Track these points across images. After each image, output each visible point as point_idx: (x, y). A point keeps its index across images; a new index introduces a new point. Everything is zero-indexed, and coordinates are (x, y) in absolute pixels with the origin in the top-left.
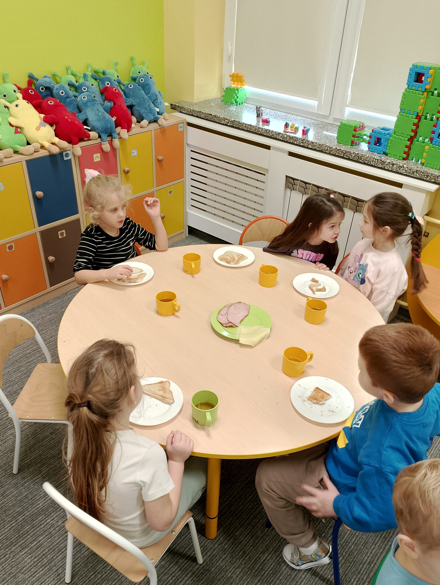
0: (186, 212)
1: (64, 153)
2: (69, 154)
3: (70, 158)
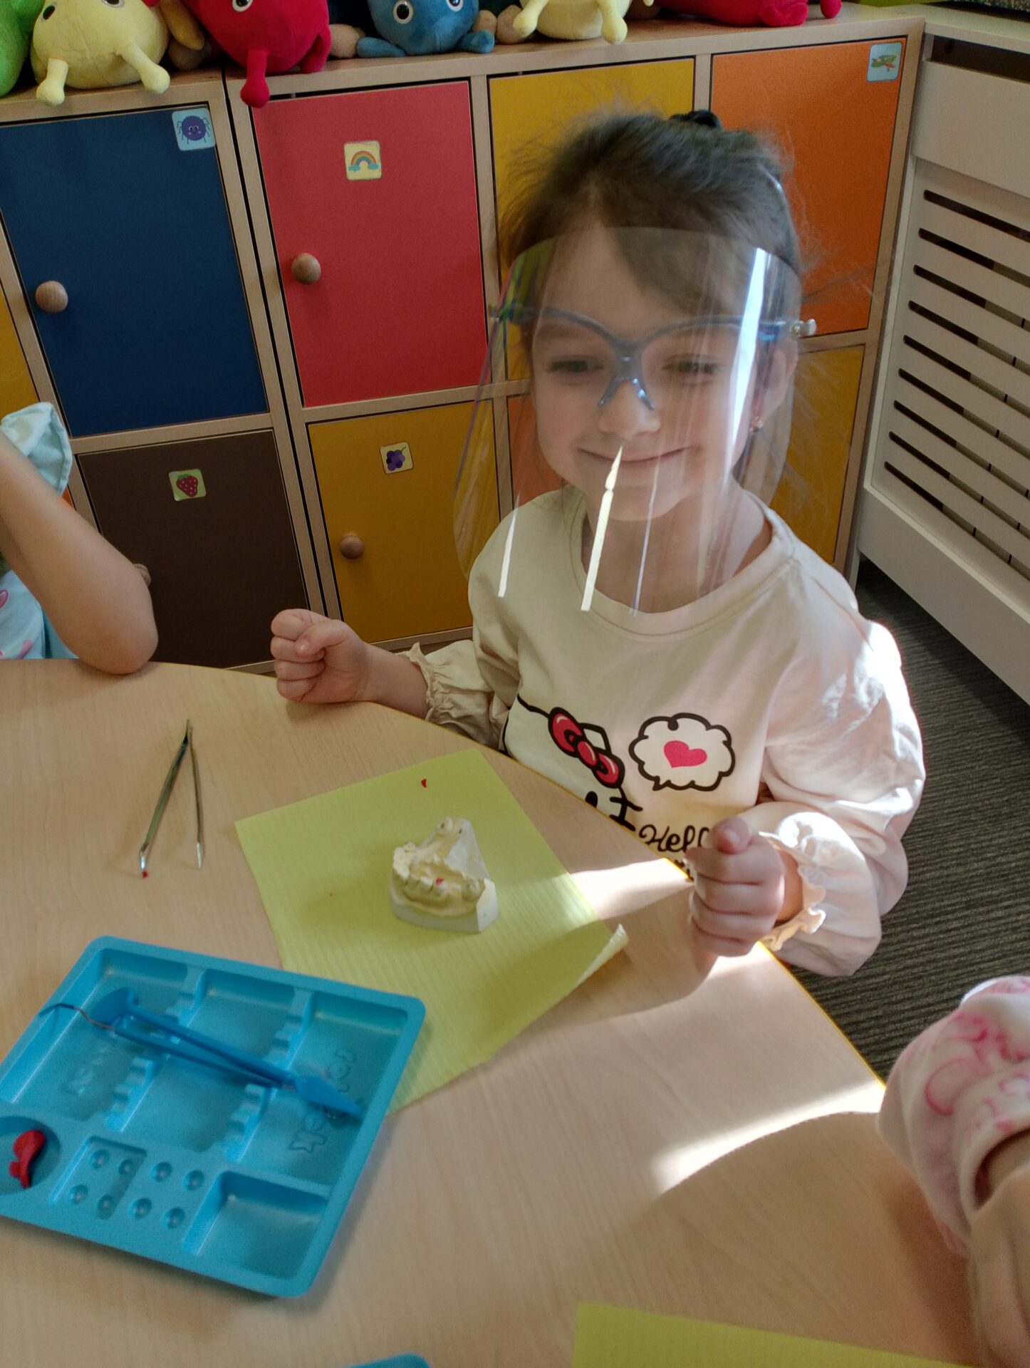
2: (203, 126)
3: (213, 145)
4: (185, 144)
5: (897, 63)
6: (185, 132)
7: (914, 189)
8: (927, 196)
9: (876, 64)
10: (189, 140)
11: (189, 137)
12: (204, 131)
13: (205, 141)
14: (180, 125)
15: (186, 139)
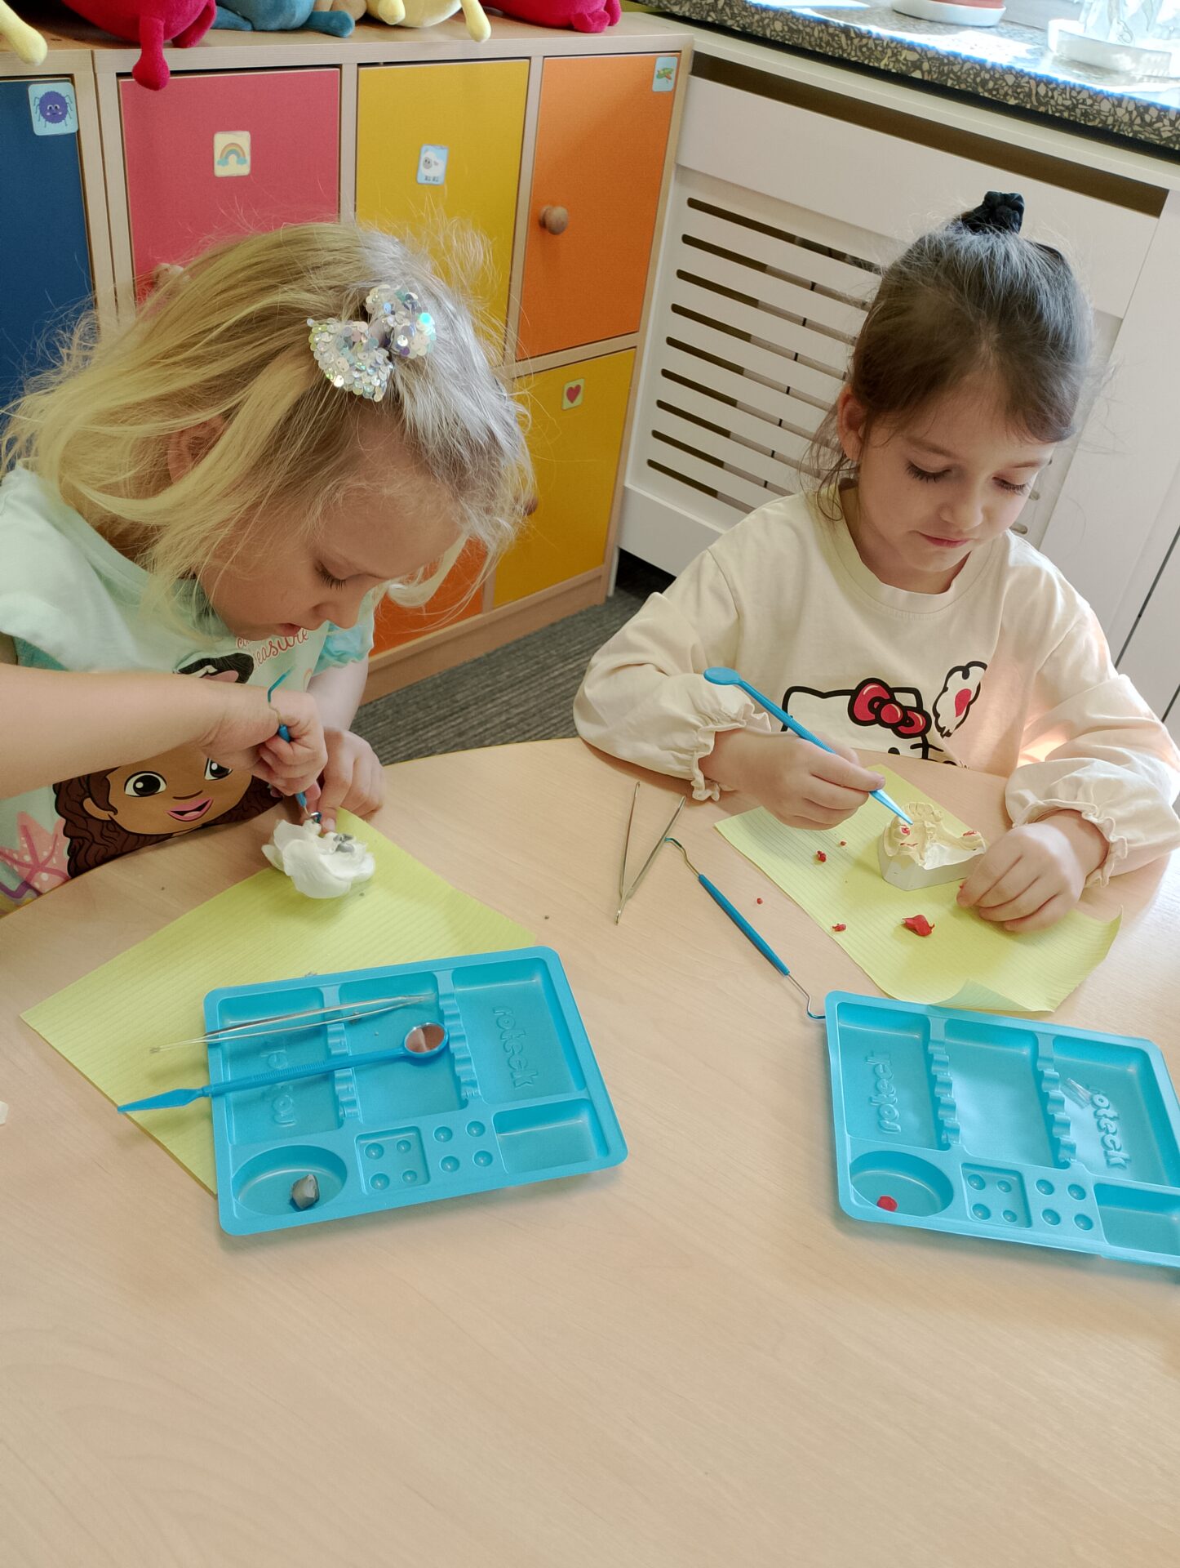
0: (625, 490)
1: (36, 92)
2: (64, 105)
3: (74, 130)
4: (43, 127)
5: (673, 76)
6: (43, 113)
7: (673, 197)
8: (693, 203)
9: (659, 76)
10: (47, 122)
11: (48, 119)
12: (65, 113)
13: (66, 125)
14: (38, 102)
15: (44, 120)
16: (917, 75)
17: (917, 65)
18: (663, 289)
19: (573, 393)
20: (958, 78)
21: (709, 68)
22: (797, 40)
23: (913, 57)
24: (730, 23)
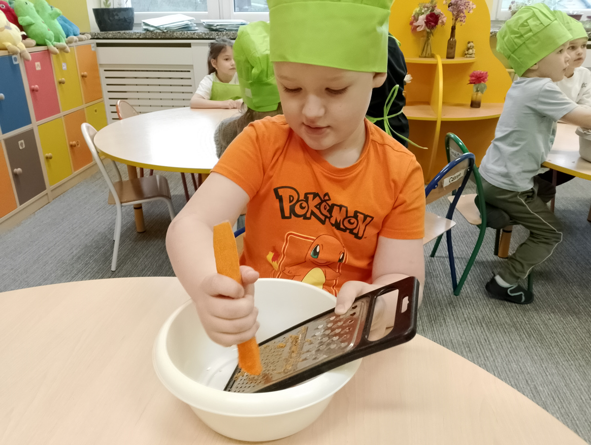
1: (13, 57)
3: (18, 63)
6: (14, 60)
7: (101, 70)
8: (105, 70)
9: (92, 47)
10: (15, 62)
12: (17, 60)
16: (141, 37)
17: (140, 36)
18: (105, 89)
19: (96, 111)
20: (149, 36)
21: (99, 45)
22: (115, 37)
23: (139, 34)
24: (100, 37)
